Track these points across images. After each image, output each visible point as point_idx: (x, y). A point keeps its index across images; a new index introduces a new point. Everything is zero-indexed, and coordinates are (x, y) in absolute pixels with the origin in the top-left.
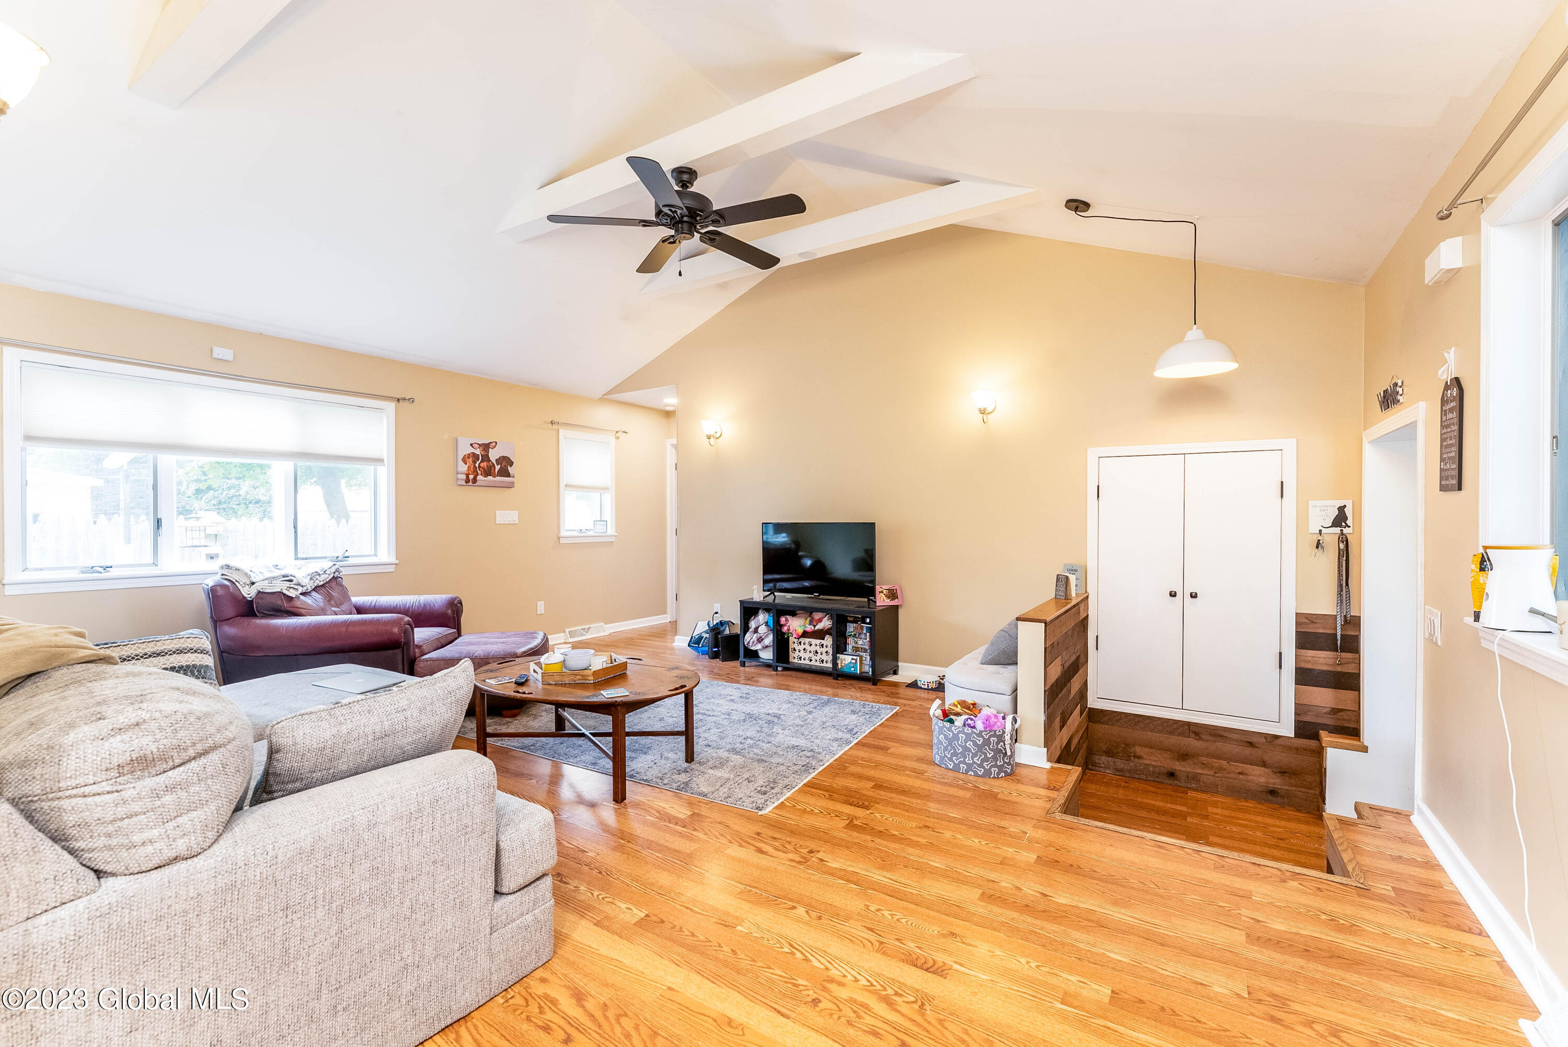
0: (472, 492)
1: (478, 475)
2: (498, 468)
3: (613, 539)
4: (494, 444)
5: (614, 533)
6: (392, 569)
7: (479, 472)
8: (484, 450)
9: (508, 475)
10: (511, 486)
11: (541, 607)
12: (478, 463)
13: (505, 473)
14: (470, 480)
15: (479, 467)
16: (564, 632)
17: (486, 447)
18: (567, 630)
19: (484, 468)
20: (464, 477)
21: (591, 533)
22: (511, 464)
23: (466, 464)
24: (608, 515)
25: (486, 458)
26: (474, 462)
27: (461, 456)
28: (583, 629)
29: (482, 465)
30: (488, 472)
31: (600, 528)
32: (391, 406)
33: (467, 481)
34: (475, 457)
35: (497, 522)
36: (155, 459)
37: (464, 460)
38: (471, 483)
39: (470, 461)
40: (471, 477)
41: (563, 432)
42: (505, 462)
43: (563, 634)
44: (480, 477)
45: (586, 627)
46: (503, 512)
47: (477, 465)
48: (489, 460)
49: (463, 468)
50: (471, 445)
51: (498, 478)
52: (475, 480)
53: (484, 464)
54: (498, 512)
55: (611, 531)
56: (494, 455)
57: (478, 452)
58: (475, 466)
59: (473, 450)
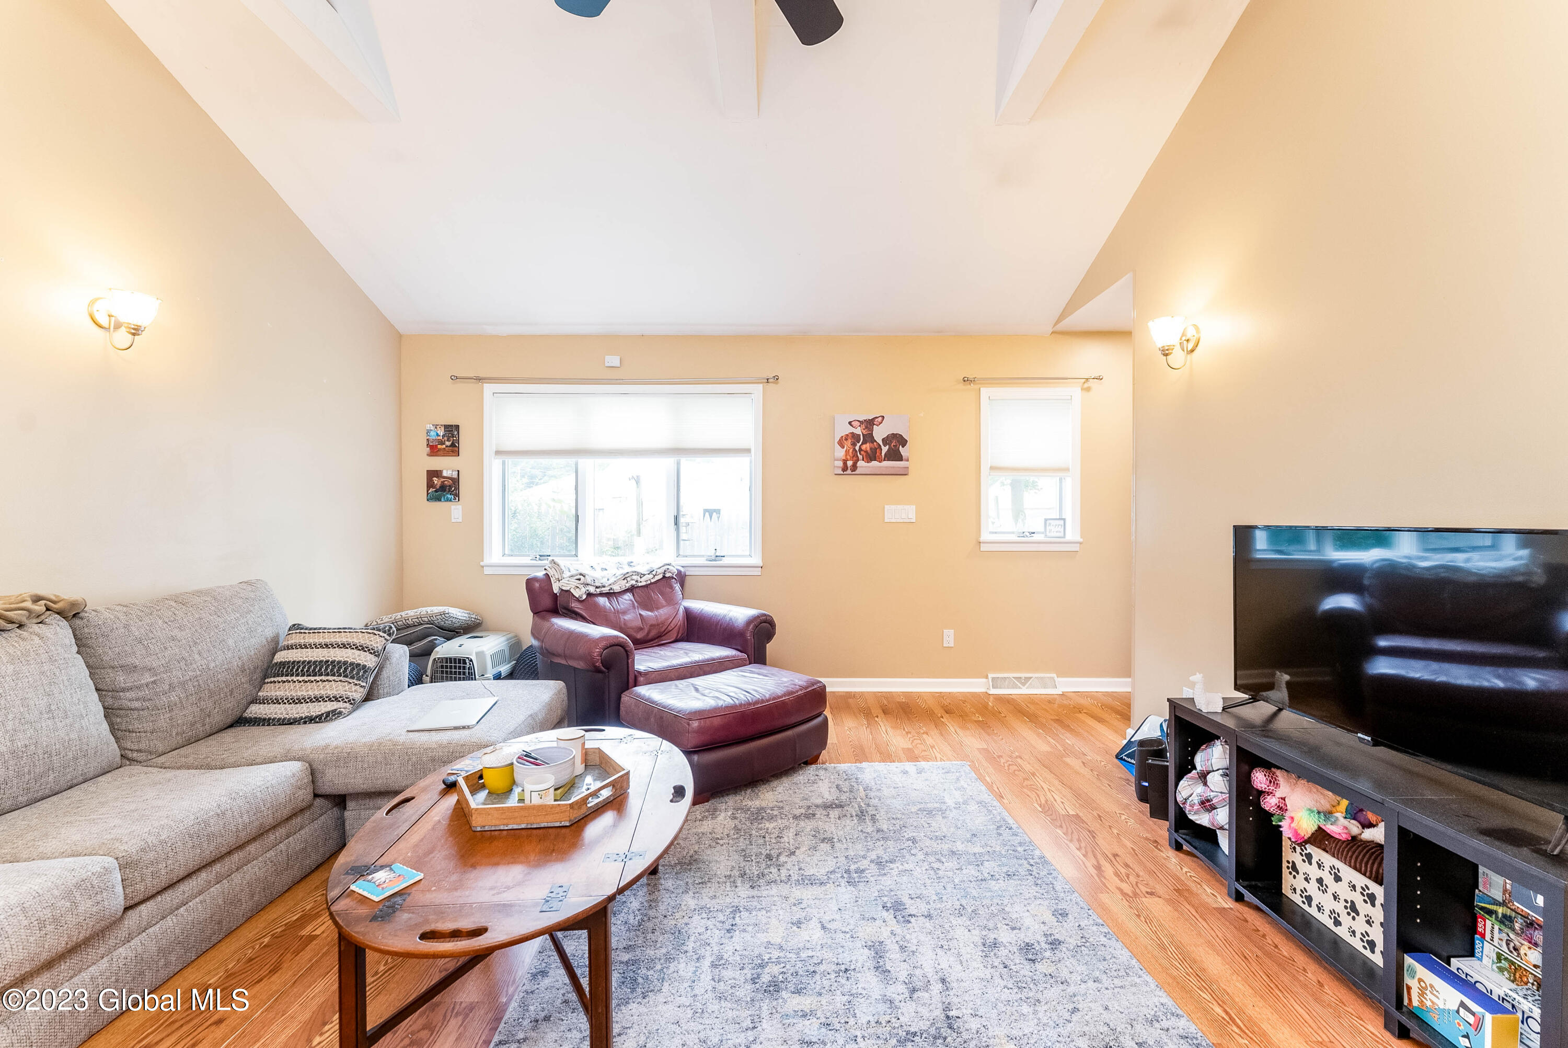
0: (850, 481)
1: (858, 460)
2: (885, 449)
3: (1076, 548)
4: (880, 419)
5: (1079, 539)
6: (758, 572)
7: (861, 457)
8: (866, 427)
9: (900, 458)
10: (904, 473)
11: (949, 636)
12: (858, 445)
13: (894, 455)
14: (848, 468)
15: (860, 449)
16: (987, 677)
17: (869, 424)
18: (990, 676)
19: (866, 452)
20: (841, 464)
21: (1036, 537)
22: (904, 442)
23: (843, 447)
24: (1071, 512)
25: (869, 438)
26: (854, 445)
27: (837, 439)
28: (1019, 679)
29: (864, 447)
30: (872, 456)
31: (1055, 531)
32: (758, 390)
33: (845, 468)
34: (855, 437)
35: (886, 520)
36: (577, 464)
37: (841, 444)
38: (849, 472)
39: (848, 444)
40: (850, 463)
41: (985, 392)
42: (896, 443)
43: (984, 680)
44: (861, 463)
45: (1023, 675)
46: (893, 507)
47: (857, 448)
48: (873, 441)
49: (840, 453)
50: (850, 423)
51: (886, 463)
52: (854, 467)
53: (867, 447)
54: (887, 507)
55: (1073, 534)
56: (879, 434)
57: (858, 431)
58: (854, 449)
59: (852, 430)
